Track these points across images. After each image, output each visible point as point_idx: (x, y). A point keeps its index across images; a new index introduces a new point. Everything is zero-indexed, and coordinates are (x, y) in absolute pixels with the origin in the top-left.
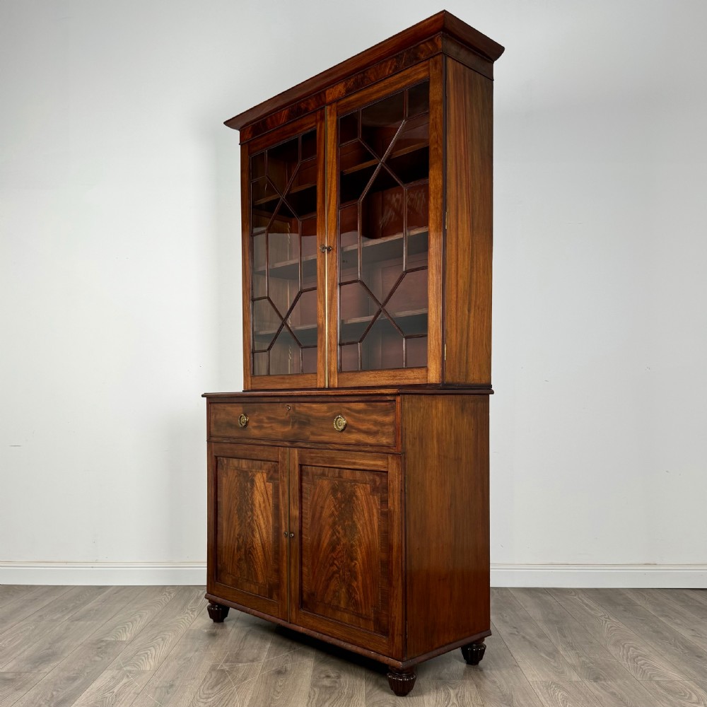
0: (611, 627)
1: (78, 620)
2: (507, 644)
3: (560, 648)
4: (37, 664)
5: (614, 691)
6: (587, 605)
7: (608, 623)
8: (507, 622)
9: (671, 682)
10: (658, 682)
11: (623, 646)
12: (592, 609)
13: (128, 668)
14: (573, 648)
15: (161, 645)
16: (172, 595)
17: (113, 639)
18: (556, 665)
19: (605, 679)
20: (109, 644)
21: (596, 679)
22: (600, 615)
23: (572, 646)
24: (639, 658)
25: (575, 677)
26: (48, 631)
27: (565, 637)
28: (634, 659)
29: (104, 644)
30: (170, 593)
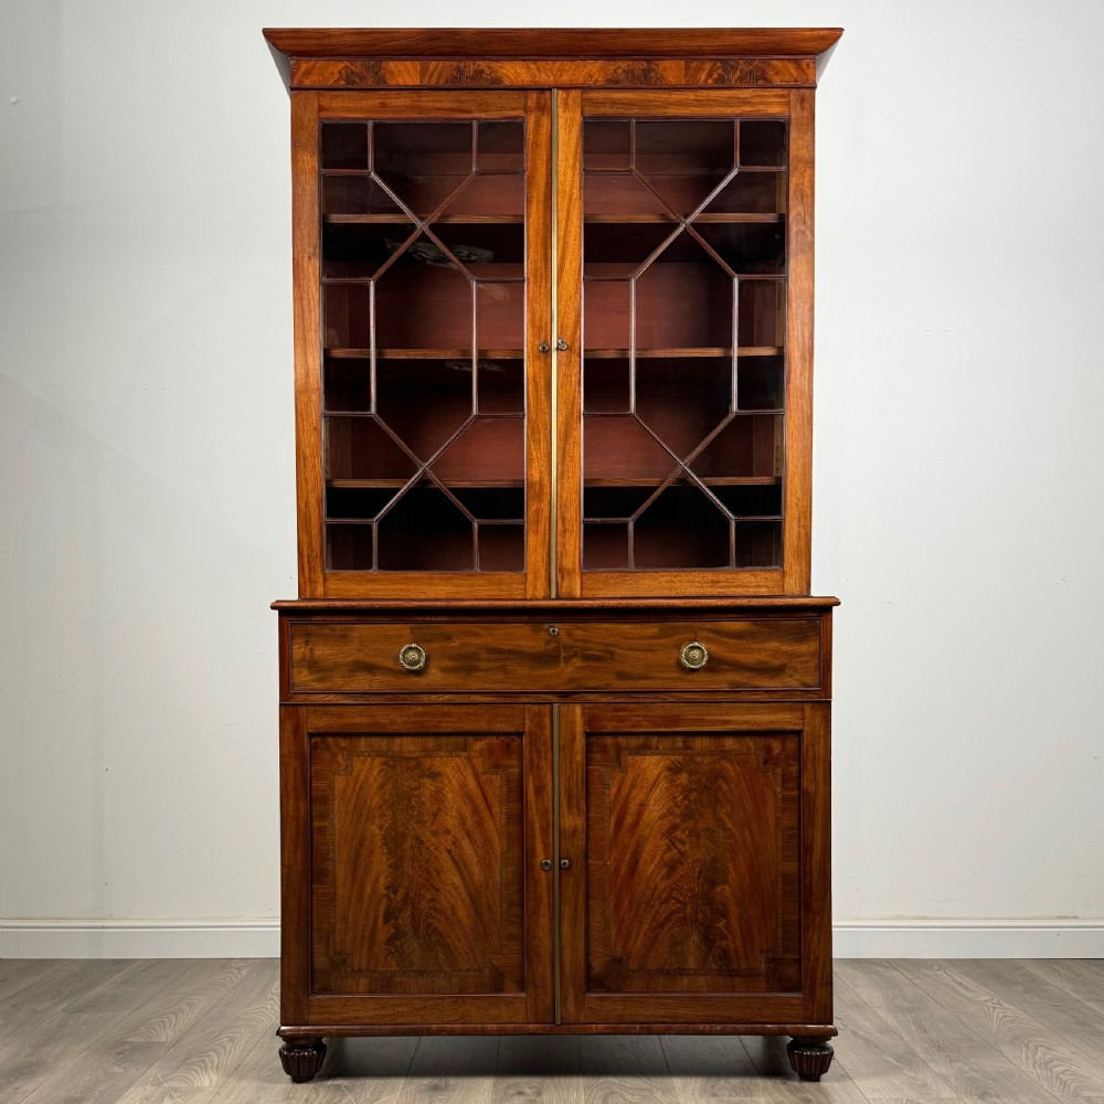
0: (1004, 1017)
1: (81, 1010)
3: (918, 1050)
4: (12, 1079)
6: (960, 984)
7: (997, 1010)
10: (1088, 1098)
11: (1027, 1046)
12: (970, 990)
13: (172, 1084)
14: (940, 1049)
15: (228, 1049)
16: (244, 972)
17: (143, 1040)
18: (913, 1074)
19: (998, 1096)
20: (136, 1047)
21: (983, 1095)
22: (983, 999)
23: (939, 1047)
24: (1055, 1063)
25: (947, 1093)
27: (925, 1031)
28: (1046, 1065)
29: (127, 1047)
30: (239, 970)
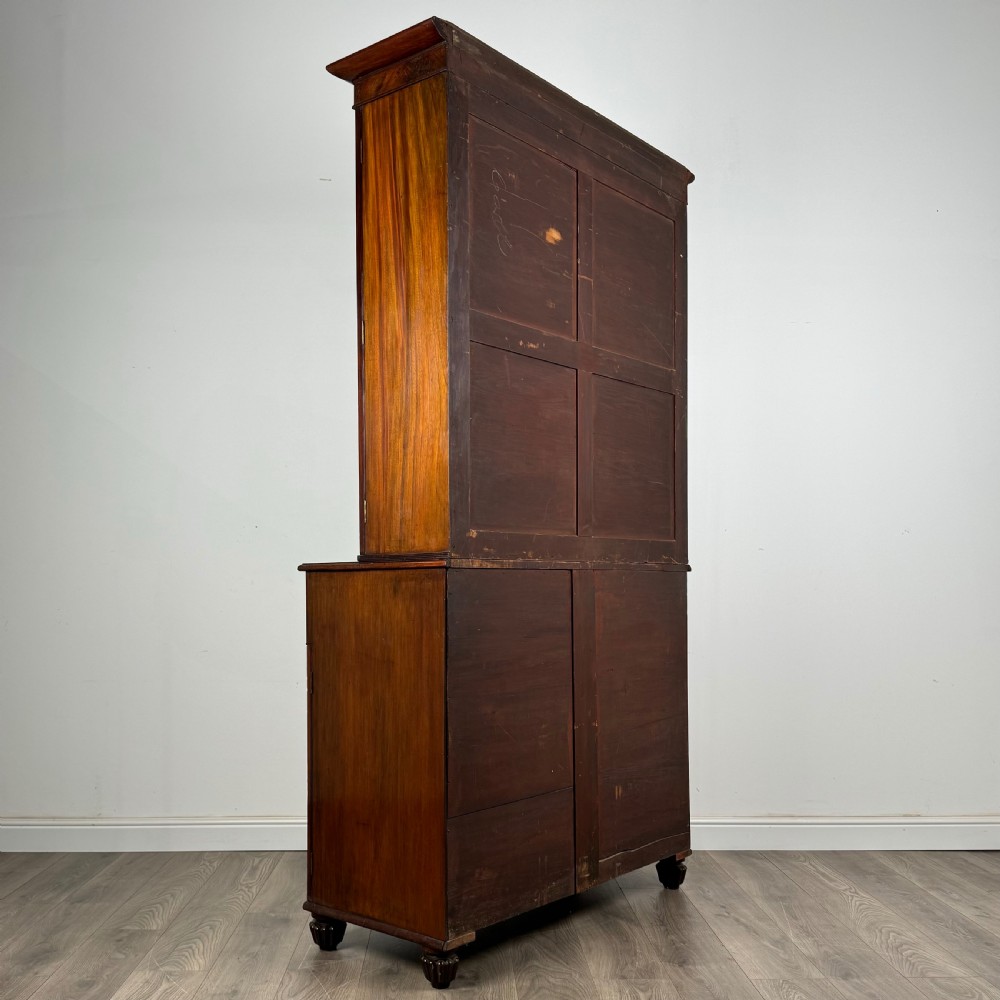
0: (860, 905)
1: (81, 901)
2: (715, 930)
3: (791, 935)
4: (31, 964)
5: (873, 992)
6: (823, 875)
7: (855, 899)
8: (711, 900)
9: (953, 978)
10: (933, 979)
11: (881, 931)
12: (831, 880)
13: (168, 968)
14: (808, 934)
15: (211, 936)
16: (215, 865)
17: (137, 928)
18: (787, 957)
19: (858, 977)
20: (132, 935)
21: (846, 976)
22: (843, 887)
23: (808, 932)
24: (904, 947)
25: (816, 974)
26: (39, 918)
27: (796, 918)
28: (897, 949)
29: (125, 935)
